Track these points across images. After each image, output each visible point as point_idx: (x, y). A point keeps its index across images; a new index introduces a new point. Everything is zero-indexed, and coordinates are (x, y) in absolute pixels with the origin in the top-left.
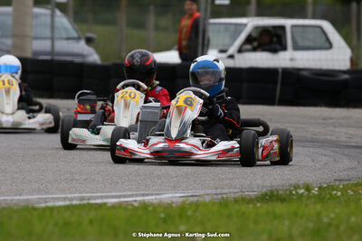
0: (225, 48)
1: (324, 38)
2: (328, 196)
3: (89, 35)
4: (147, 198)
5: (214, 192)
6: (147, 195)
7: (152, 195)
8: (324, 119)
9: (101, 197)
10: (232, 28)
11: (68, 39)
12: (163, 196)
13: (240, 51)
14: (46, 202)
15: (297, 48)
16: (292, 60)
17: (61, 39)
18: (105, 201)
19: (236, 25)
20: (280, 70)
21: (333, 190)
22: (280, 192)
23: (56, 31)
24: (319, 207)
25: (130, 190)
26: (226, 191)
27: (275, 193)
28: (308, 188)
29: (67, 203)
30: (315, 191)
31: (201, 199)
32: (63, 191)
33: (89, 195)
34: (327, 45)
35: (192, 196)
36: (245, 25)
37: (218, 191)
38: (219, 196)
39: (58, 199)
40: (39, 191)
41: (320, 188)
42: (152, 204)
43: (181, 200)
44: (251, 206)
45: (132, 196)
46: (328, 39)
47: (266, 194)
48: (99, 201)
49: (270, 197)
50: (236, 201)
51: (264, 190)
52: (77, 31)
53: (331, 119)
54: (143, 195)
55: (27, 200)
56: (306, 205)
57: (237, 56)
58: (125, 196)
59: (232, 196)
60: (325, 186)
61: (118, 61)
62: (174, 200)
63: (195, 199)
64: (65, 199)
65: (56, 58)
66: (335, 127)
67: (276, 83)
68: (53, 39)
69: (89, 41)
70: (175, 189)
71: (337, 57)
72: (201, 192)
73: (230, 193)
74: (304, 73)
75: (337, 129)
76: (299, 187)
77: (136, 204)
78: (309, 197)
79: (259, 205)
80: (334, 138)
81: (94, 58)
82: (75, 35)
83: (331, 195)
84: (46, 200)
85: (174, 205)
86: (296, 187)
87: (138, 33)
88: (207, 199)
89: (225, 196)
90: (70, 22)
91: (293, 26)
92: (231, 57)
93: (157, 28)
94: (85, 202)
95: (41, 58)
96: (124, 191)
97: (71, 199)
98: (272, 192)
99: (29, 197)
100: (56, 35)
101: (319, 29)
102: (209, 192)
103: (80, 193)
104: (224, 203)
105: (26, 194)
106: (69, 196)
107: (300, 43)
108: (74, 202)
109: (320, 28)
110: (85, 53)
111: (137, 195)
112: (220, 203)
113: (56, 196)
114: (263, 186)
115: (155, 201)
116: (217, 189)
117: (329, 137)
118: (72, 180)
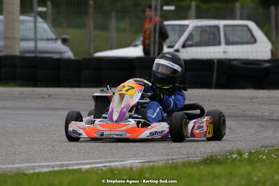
0: (172, 44)
1: (250, 35)
2: (256, 159)
3: (65, 36)
4: (113, 164)
5: (166, 158)
6: (113, 162)
7: (117, 161)
8: (251, 99)
9: (77, 164)
10: (177, 28)
11: (48, 40)
12: (125, 163)
13: (184, 46)
14: (34, 169)
15: (228, 43)
16: (224, 52)
17: (43, 40)
18: (80, 167)
19: (180, 26)
20: (216, 61)
21: (260, 154)
22: (218, 157)
23: (38, 34)
24: (249, 168)
25: (100, 158)
26: (175, 157)
27: (214, 158)
28: (240, 154)
29: (51, 169)
30: (246, 156)
31: (156, 164)
32: (46, 160)
33: (67, 162)
34: (252, 40)
35: (149, 162)
36: (188, 26)
37: (170, 157)
38: (170, 162)
39: (43, 166)
40: (28, 161)
41: (250, 153)
42: (117, 169)
43: (140, 164)
44: (195, 168)
45: (101, 162)
46: (253, 36)
47: (207, 159)
48: (75, 167)
49: (211, 161)
50: (184, 165)
51: (205, 156)
52: (54, 33)
53: (257, 98)
54: (110, 162)
55: (18, 168)
56: (239, 166)
57: (181, 50)
58: (95, 163)
59: (181, 161)
60: (253, 151)
61: (87, 57)
62: (134, 165)
63: (151, 164)
64: (49, 166)
65: (39, 55)
66: (260, 105)
67: (212, 71)
68: (36, 40)
69: (64, 41)
70: (135, 156)
71: (261, 49)
72: (156, 158)
73: (179, 158)
74: (235, 63)
75: (262, 107)
76: (233, 153)
77: (104, 169)
78: (241, 161)
79: (201, 167)
80: (259, 113)
81: (69, 54)
82: (53, 37)
83: (258, 158)
84: (33, 168)
85: (134, 169)
86: (231, 153)
87: (103, 34)
88: (161, 164)
89: (174, 161)
90: (49, 27)
91: (225, 26)
92: (177, 51)
93: (118, 30)
94: (65, 168)
95: (27, 55)
96: (95, 159)
97: (53, 166)
98: (212, 157)
99: (20, 165)
100: (39, 36)
101: (246, 28)
102: (162, 158)
103: (60, 161)
104: (174, 167)
105: (18, 163)
106: (52, 164)
107: (231, 39)
108: (56, 169)
109: (247, 26)
110: (62, 50)
111: (105, 162)
112: (171, 167)
113: (41, 164)
114: (205, 153)
115: (119, 166)
116: (168, 155)
117: (255, 113)
118: (53, 151)
